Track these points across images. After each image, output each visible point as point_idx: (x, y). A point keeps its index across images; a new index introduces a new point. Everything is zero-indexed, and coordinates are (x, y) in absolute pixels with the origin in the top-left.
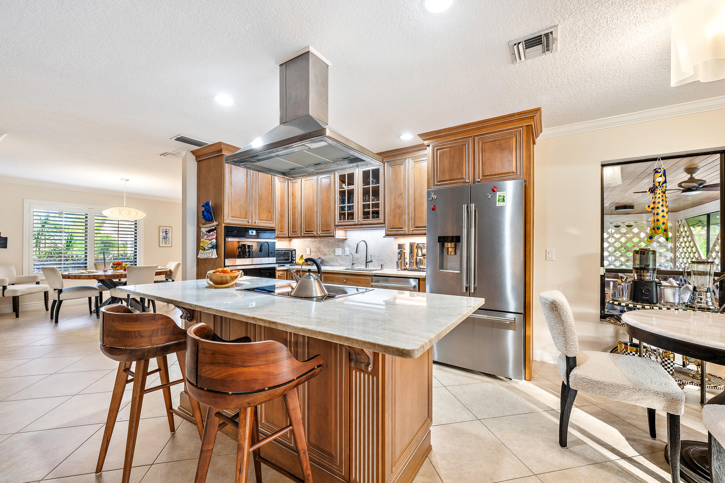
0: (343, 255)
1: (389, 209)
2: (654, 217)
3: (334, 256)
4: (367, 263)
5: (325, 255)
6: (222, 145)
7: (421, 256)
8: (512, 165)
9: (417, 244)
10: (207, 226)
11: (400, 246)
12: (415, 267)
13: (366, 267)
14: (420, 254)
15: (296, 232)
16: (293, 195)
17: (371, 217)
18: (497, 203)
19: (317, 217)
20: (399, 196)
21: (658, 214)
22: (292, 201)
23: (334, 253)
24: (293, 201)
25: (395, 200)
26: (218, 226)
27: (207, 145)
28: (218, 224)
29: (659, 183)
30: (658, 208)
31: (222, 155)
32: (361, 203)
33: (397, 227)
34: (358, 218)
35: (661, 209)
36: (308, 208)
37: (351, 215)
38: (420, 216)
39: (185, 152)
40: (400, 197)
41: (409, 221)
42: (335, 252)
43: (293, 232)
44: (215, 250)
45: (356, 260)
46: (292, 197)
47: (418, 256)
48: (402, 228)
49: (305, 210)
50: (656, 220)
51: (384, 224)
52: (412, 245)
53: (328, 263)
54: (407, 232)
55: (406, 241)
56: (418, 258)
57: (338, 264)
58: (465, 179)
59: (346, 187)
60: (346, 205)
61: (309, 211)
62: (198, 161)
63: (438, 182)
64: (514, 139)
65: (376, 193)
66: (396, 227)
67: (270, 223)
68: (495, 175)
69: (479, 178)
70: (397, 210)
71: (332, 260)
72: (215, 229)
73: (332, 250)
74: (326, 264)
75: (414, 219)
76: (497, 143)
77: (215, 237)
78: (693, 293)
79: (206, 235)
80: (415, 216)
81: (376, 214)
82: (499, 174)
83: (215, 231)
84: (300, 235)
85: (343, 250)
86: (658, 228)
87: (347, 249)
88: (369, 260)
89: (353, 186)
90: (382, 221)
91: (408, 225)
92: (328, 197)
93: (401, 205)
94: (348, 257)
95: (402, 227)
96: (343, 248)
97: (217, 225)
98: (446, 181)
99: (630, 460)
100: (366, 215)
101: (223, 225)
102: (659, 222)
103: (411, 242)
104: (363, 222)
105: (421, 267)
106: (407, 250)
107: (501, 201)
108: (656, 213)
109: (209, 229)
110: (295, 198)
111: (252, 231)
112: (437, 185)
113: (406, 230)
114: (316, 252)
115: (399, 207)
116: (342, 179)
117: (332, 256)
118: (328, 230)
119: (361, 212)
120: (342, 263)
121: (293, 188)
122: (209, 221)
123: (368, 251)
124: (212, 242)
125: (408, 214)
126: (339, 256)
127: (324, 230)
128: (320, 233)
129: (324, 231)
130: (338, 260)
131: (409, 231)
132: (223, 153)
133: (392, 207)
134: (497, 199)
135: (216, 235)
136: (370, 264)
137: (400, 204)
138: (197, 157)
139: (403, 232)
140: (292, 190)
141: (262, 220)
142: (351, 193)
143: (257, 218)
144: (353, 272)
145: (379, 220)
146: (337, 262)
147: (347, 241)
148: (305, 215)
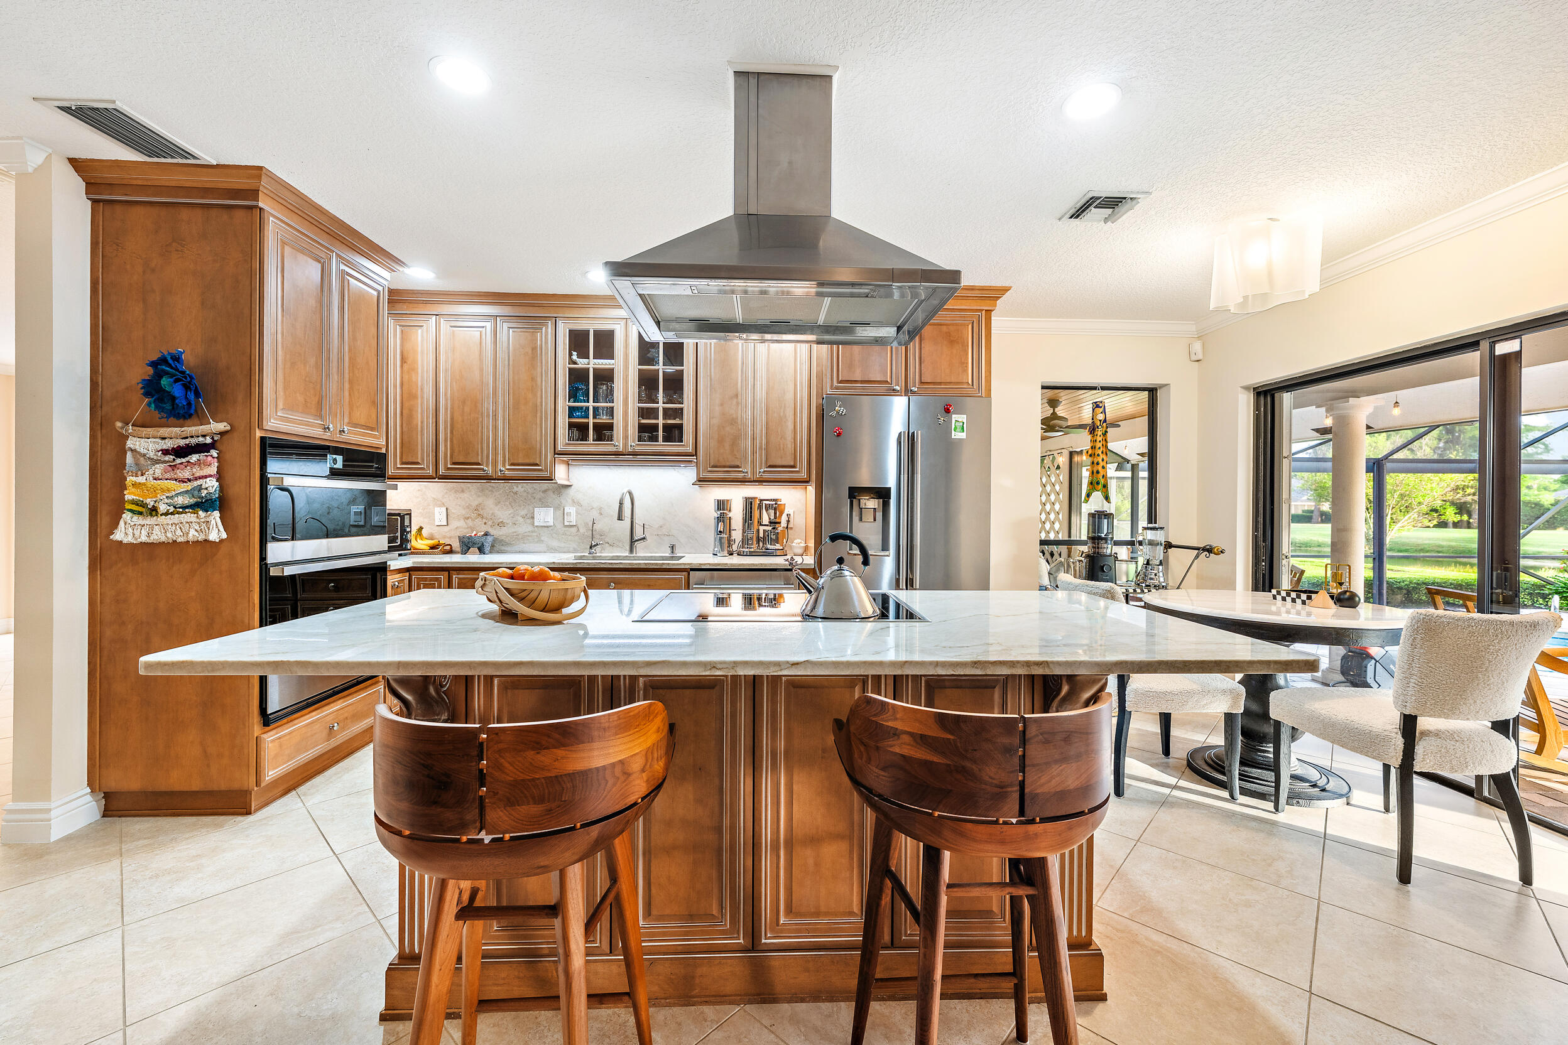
0: (559, 526)
1: (707, 423)
2: (1093, 467)
3: (530, 528)
4: (633, 542)
5: (501, 524)
6: (264, 179)
7: (767, 525)
8: (966, 371)
9: (761, 500)
10: (164, 431)
11: (722, 505)
12: (754, 547)
13: (631, 551)
14: (766, 520)
15: (417, 463)
16: (403, 360)
17: (660, 438)
18: (953, 432)
19: (495, 428)
20: (731, 398)
21: (1098, 464)
22: (402, 378)
23: (529, 521)
24: (406, 377)
25: (722, 405)
26: (225, 437)
27: (192, 161)
28: (229, 428)
29: (1100, 421)
30: (1098, 455)
31: (257, 206)
32: (634, 405)
33: (728, 464)
34: (626, 437)
35: (1102, 456)
36: (464, 402)
37: (604, 431)
38: (779, 445)
39: (44, 155)
40: (735, 401)
41: (754, 453)
42: (533, 518)
43: (403, 463)
44: (217, 514)
45: (598, 536)
46: (402, 366)
47: (761, 525)
48: (738, 467)
49: (452, 408)
50: (1095, 472)
51: (693, 456)
52: (749, 503)
53: (508, 544)
54: (749, 476)
55: (736, 496)
56: (762, 528)
57: (542, 547)
58: (889, 383)
59: (592, 364)
60: (591, 404)
61: (467, 409)
62: (95, 202)
63: (841, 382)
64: (970, 326)
65: (675, 384)
66: (723, 464)
67: (374, 437)
68: (940, 383)
69: (915, 386)
70: (728, 429)
71: (524, 538)
72: (212, 446)
73: (523, 513)
74: (503, 548)
75: (767, 449)
76: (944, 329)
77: (213, 470)
78: (1146, 567)
79: (158, 462)
80: (767, 443)
81: (674, 433)
82: (946, 383)
83: (214, 453)
84: (431, 472)
85: (560, 513)
86: (1098, 483)
87: (571, 510)
88: (638, 534)
89: (613, 361)
90: (690, 449)
91: (753, 462)
92: (533, 379)
93: (737, 418)
94: (574, 530)
95: (738, 464)
96: (559, 508)
97: (222, 434)
98: (856, 382)
99: (1175, 787)
100: (647, 431)
101: (259, 434)
102: (1099, 475)
103: (747, 496)
104: (638, 449)
105: (769, 546)
106: (737, 514)
107: (958, 430)
108: (1095, 463)
109: (182, 443)
110: (413, 369)
111: (334, 456)
112: (837, 388)
113: (747, 470)
114: (468, 518)
115: (733, 422)
116: (578, 341)
117: (524, 528)
118: (532, 461)
119: (634, 426)
120: (555, 544)
121: (403, 339)
122: (178, 416)
123: (636, 517)
124: (200, 488)
125: (753, 439)
126: (547, 527)
127: (520, 461)
128: (504, 468)
129: (518, 465)
130: (542, 538)
131: (753, 473)
132: (261, 204)
133: (715, 421)
134: (953, 426)
135: (216, 464)
136: (639, 545)
137: (734, 416)
138: (91, 187)
139: (741, 475)
140: (402, 345)
141: (356, 425)
142: (605, 377)
143: (346, 420)
144: (640, 564)
145: (684, 445)
146: (541, 541)
147: (571, 491)
148: (452, 419)
